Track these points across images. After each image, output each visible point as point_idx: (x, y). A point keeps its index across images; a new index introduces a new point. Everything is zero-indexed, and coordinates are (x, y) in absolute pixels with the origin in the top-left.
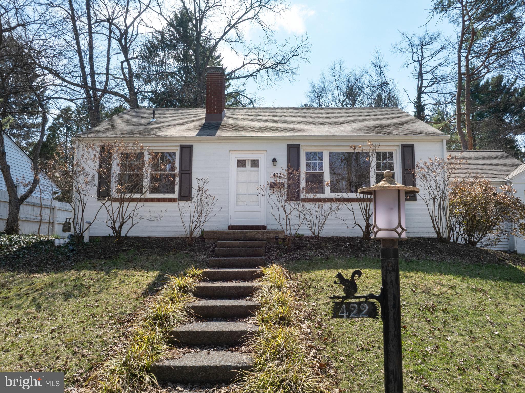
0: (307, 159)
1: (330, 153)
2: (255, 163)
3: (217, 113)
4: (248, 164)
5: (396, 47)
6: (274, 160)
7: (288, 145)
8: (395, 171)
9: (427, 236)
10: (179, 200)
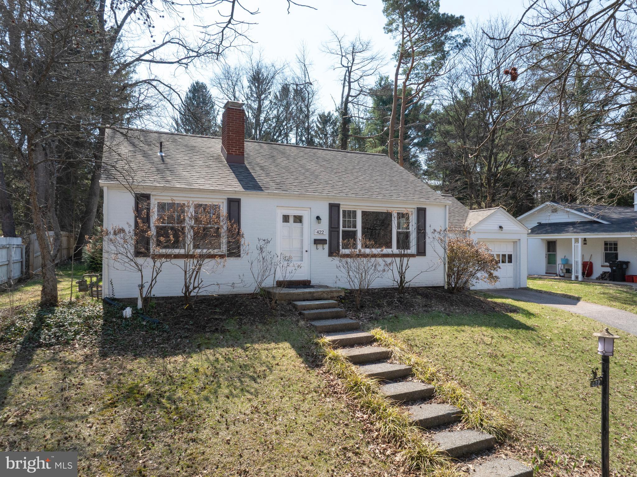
0: (344, 216)
1: (363, 212)
2: (298, 219)
3: (239, 155)
4: (291, 219)
5: (325, 46)
6: (318, 218)
7: (330, 204)
8: (410, 230)
9: (431, 286)
10: (228, 257)
